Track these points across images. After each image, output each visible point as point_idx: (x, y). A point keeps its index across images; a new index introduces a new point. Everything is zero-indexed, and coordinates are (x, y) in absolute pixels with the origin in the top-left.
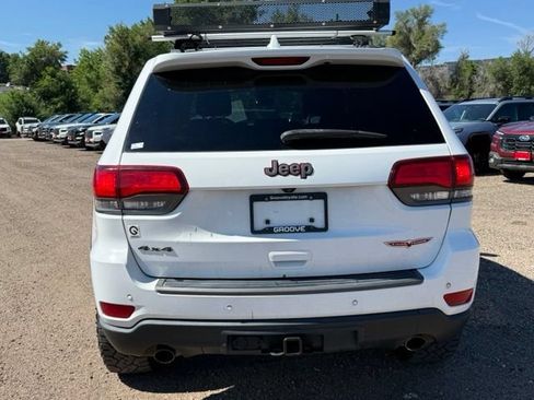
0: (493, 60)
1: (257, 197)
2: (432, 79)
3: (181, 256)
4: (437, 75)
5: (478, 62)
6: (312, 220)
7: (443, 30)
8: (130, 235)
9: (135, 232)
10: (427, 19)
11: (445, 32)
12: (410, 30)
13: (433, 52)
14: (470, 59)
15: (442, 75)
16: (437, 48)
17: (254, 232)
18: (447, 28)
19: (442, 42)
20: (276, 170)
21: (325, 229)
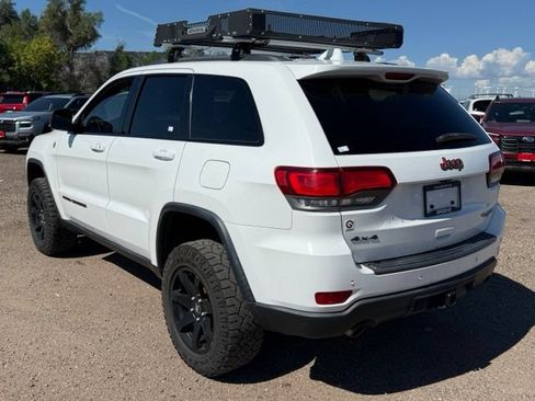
0: (147, 53)
1: (429, 187)
2: (92, 67)
3: (383, 242)
4: (97, 64)
5: (133, 53)
6: (452, 203)
7: (98, 19)
8: (345, 228)
9: (350, 226)
10: (82, 5)
11: (101, 20)
12: (64, 14)
13: (90, 40)
14: (125, 50)
15: (102, 64)
16: (95, 36)
17: (427, 215)
18: (104, 18)
19: (99, 31)
20: (447, 165)
21: (460, 209)
